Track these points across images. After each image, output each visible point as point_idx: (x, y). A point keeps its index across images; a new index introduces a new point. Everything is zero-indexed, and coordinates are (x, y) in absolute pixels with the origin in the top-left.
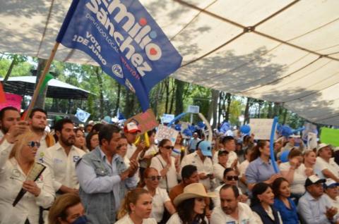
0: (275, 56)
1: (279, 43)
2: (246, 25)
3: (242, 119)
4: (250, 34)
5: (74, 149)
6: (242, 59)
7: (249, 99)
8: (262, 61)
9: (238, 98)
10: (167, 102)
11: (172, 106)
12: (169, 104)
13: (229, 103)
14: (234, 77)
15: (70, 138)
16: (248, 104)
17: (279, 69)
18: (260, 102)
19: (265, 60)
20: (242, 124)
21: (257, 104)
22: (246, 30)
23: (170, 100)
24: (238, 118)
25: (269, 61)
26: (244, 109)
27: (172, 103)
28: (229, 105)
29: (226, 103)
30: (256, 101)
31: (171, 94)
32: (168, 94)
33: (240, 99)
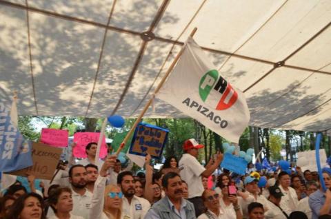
0: (309, 88)
1: (310, 73)
2: (276, 61)
3: (283, 153)
4: (281, 69)
5: (135, 199)
6: (278, 95)
7: (287, 132)
8: (299, 94)
9: (276, 132)
10: (206, 146)
11: (211, 149)
12: (208, 147)
13: (268, 139)
14: (273, 113)
15: (129, 189)
16: (287, 137)
17: (316, 98)
18: (301, 133)
19: (300, 92)
20: (285, 158)
21: (298, 137)
22: (276, 65)
23: (208, 143)
24: (279, 153)
25: (304, 93)
26: (284, 143)
27: (211, 145)
28: (268, 141)
29: (265, 139)
30: (296, 133)
31: (209, 137)
32: (205, 138)
33: (279, 133)
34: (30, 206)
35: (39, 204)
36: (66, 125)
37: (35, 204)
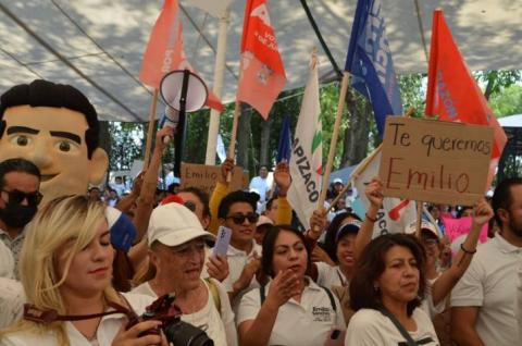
34: (396, 266)
35: (414, 261)
36: (498, 90)
37: (406, 263)
